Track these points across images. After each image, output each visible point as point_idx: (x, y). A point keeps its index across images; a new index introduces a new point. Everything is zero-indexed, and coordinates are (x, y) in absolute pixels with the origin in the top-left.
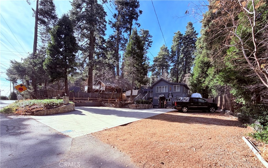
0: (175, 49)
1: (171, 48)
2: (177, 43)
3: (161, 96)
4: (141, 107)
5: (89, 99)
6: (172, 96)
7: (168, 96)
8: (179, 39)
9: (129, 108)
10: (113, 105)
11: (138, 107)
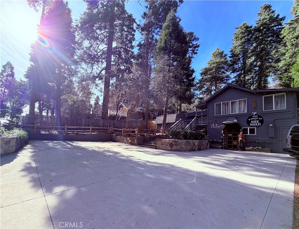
0: (238, 51)
1: (230, 52)
2: (243, 40)
3: (228, 122)
4: (183, 146)
5: (92, 129)
6: (261, 122)
7: (249, 122)
8: (246, 34)
9: (156, 148)
10: (128, 139)
11: (175, 147)
